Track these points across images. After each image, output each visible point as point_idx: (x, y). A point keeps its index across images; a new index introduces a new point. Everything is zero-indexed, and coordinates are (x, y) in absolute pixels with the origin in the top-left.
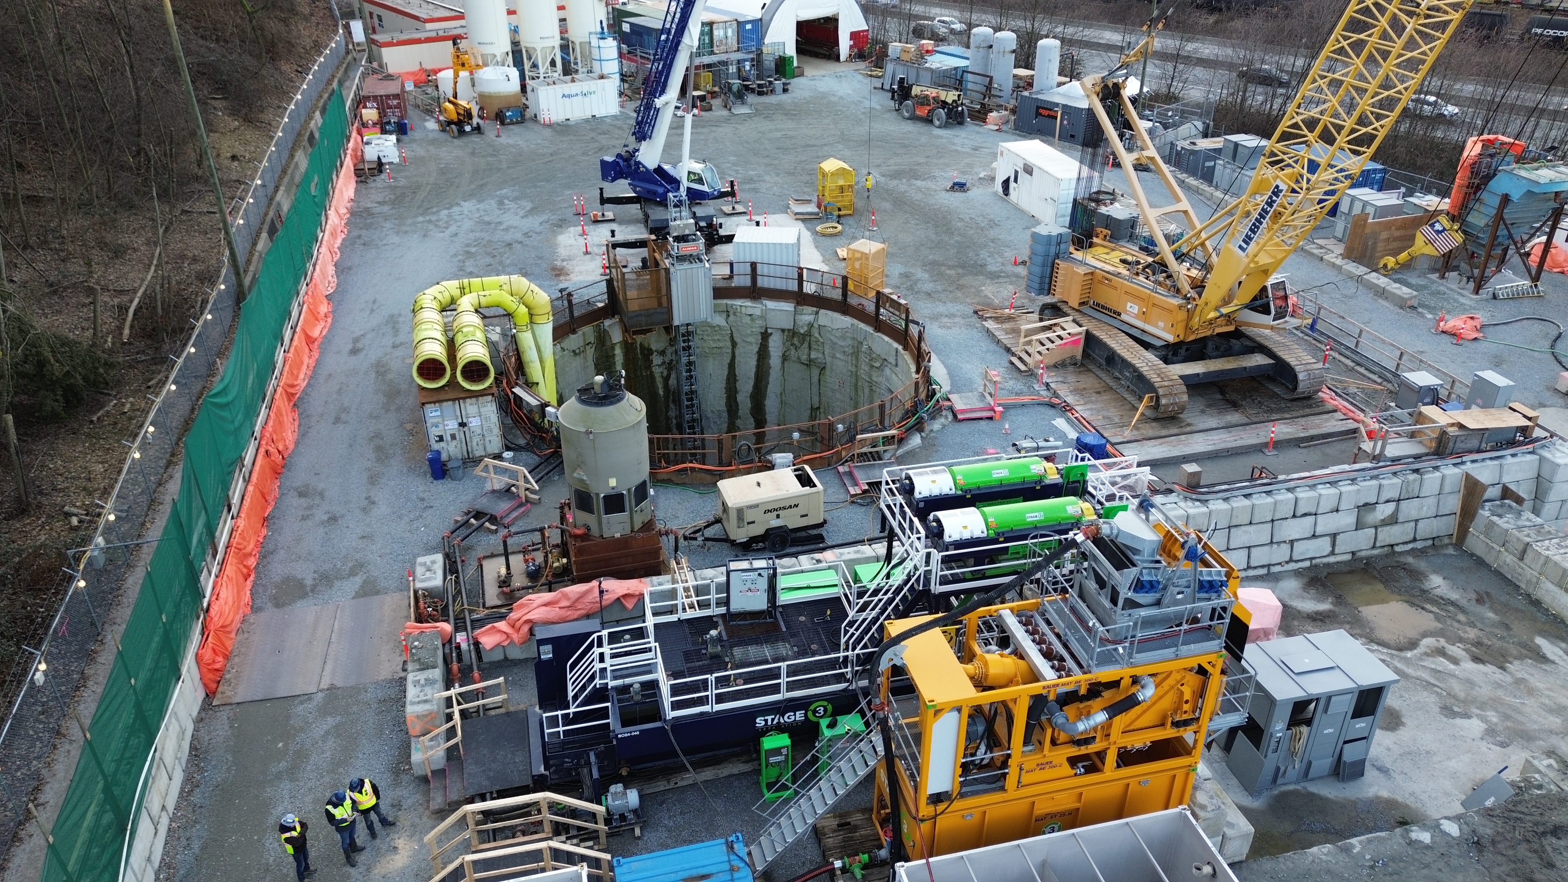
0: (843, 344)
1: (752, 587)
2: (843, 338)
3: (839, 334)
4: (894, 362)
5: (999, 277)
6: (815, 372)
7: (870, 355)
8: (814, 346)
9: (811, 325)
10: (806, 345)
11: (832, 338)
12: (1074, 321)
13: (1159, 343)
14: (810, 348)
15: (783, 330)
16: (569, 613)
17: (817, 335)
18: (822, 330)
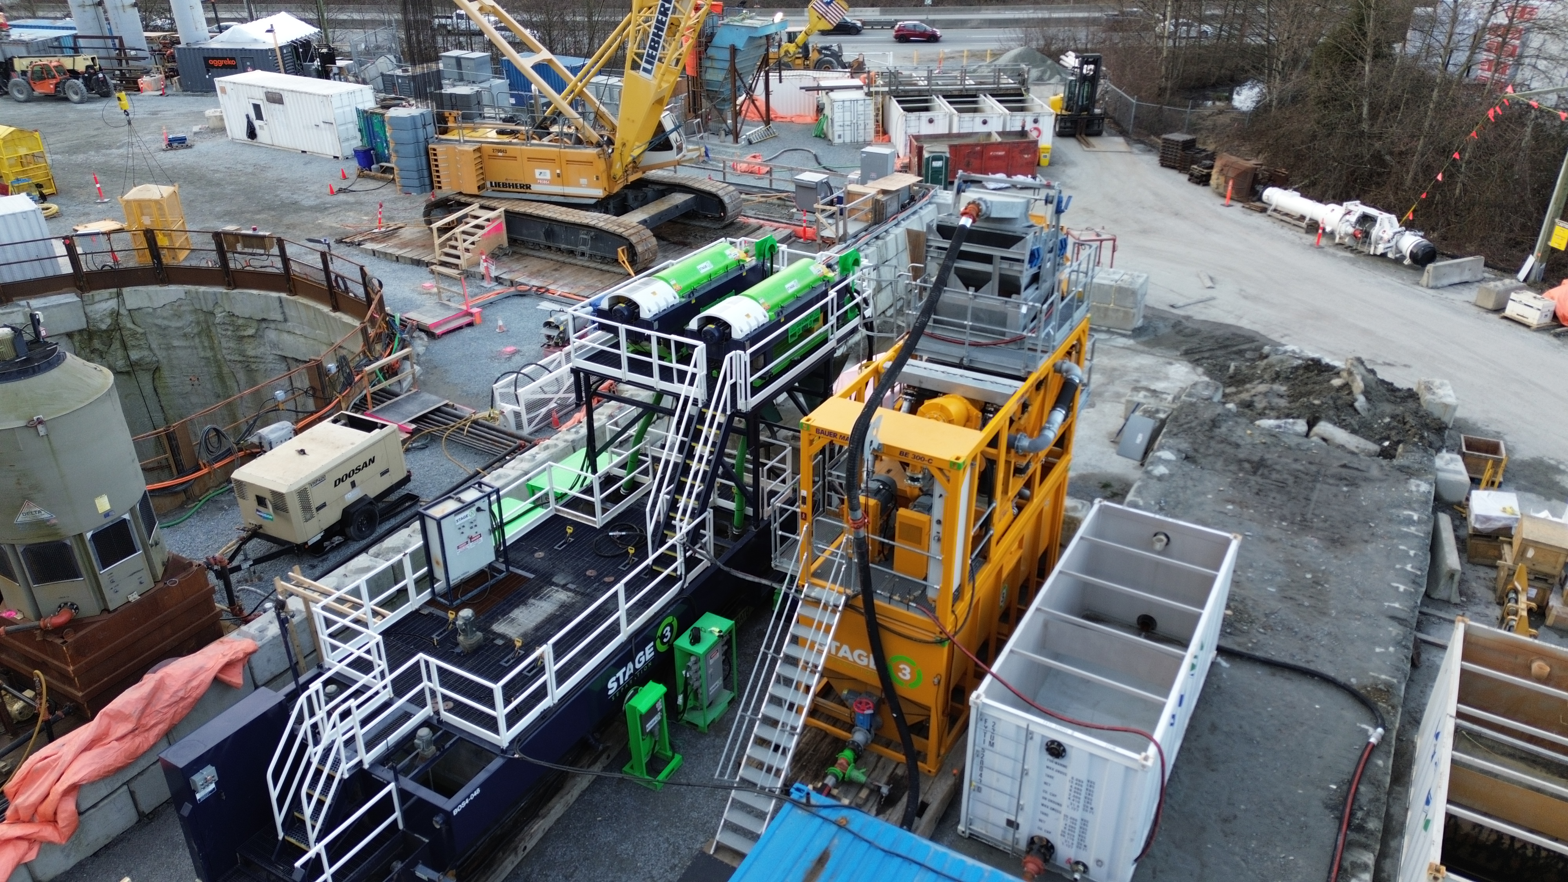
0: (179, 324)
1: (472, 533)
2: (178, 316)
3: (167, 313)
4: (279, 317)
5: (326, 209)
6: (145, 379)
7: (232, 324)
8: (130, 342)
9: (115, 315)
10: (116, 344)
11: (159, 322)
12: (482, 207)
13: (593, 201)
14: (125, 347)
15: (70, 335)
16: (138, 740)
17: (130, 325)
18: (137, 316)
